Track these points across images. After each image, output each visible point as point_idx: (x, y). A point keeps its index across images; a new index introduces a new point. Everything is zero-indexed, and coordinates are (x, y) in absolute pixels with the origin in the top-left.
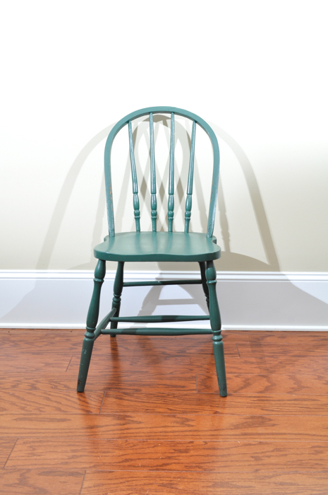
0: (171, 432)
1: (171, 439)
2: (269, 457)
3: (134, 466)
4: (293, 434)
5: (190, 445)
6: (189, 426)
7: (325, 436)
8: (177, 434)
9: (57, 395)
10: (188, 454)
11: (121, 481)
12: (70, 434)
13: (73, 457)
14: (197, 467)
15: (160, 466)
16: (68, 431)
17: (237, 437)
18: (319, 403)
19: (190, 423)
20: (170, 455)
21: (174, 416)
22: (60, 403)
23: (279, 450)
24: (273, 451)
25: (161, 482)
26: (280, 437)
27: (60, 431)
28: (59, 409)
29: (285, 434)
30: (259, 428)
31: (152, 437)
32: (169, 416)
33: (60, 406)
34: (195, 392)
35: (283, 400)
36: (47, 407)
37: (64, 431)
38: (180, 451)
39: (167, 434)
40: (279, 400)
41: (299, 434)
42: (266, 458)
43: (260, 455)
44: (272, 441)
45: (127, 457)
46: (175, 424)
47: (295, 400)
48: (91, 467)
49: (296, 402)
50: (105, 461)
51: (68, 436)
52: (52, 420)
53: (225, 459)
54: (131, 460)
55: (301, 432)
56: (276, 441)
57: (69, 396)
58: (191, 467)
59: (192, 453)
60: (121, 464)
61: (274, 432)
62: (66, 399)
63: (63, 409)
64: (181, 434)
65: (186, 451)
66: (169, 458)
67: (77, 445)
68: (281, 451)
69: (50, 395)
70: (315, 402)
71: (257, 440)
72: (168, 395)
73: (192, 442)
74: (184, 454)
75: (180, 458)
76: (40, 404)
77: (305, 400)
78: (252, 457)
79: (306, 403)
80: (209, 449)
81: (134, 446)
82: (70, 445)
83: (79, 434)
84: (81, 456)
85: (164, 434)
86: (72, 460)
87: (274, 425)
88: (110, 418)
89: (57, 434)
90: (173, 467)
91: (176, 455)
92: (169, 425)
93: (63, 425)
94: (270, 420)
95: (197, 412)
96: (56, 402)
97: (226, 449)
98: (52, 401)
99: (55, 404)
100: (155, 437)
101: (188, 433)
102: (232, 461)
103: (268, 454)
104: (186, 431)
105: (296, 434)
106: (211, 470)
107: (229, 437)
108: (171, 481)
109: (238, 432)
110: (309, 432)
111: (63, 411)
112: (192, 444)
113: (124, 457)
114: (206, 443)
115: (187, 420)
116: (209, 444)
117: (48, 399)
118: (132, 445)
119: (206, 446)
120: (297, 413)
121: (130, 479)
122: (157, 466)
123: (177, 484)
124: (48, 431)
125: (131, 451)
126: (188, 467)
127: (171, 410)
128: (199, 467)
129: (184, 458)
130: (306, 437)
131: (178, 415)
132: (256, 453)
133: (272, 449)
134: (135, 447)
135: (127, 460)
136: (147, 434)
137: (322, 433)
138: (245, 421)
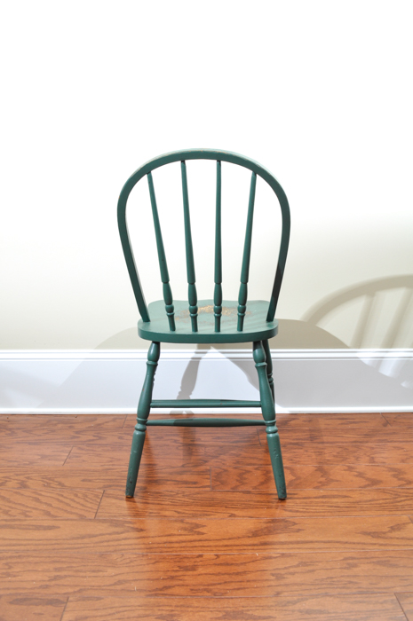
0: (177, 542)
1: (176, 551)
2: (293, 574)
3: (128, 591)
4: (322, 542)
5: (198, 560)
6: (199, 533)
7: (358, 543)
8: (184, 544)
9: (48, 495)
10: (195, 573)
11: (110, 611)
12: (56, 546)
13: (56, 578)
14: (205, 590)
15: (161, 590)
16: (54, 542)
17: (255, 548)
18: (351, 500)
19: (200, 530)
20: (173, 574)
21: (182, 521)
22: (50, 505)
23: (305, 564)
24: (298, 566)
25: (159, 613)
26: (306, 546)
27: (45, 542)
28: (48, 514)
29: (312, 542)
30: (280, 535)
31: (154, 550)
32: (176, 521)
33: (49, 509)
34: (208, 489)
35: (309, 498)
36: (34, 511)
37: (49, 542)
38: (186, 569)
39: (172, 545)
40: (305, 498)
41: (329, 542)
42: (289, 576)
43: (282, 572)
44: (297, 551)
45: (121, 578)
46: (183, 532)
47: (323, 497)
48: (75, 592)
49: (324, 500)
50: (93, 584)
51: (54, 549)
52: (38, 528)
53: (240, 578)
54: (126, 581)
55: (330, 539)
56: (301, 551)
57: (62, 496)
58: (198, 590)
59: (200, 570)
60: (113, 588)
61: (299, 539)
62: (58, 500)
63: (52, 513)
64: (189, 544)
65: (194, 568)
66: (172, 578)
67: (62, 562)
68: (307, 566)
69: (41, 495)
70: (346, 499)
71: (278, 551)
72: (178, 494)
73: (201, 556)
74: (190, 573)
75: (186, 578)
76: (27, 507)
77: (334, 497)
78: (273, 575)
79: (335, 500)
80: (221, 564)
81: (131, 562)
82: (54, 562)
83: (67, 546)
84: (66, 576)
85: (169, 545)
86: (53, 583)
87: (299, 530)
88: (105, 525)
89: (41, 547)
90: (176, 590)
91: (180, 573)
92: (175, 532)
93: (50, 534)
94: (295, 524)
95: (209, 515)
96: (46, 503)
97: (242, 564)
98: (41, 502)
99: (44, 507)
100: (158, 550)
101: (197, 544)
102: (248, 581)
103: (291, 570)
104: (195, 541)
105: (325, 542)
106: (223, 594)
107: (245, 547)
108: (172, 611)
109: (256, 541)
110: (340, 539)
111: (53, 516)
112: (201, 559)
113: (117, 578)
114: (218, 556)
115: (197, 526)
116: (221, 557)
117: (37, 500)
118: (128, 561)
119: (218, 561)
120: (326, 514)
121: (121, 609)
122: (157, 589)
123: (179, 615)
124: (30, 542)
125: (127, 570)
126: (194, 591)
127: (179, 513)
128: (208, 591)
129: (190, 578)
130: (337, 545)
131: (187, 520)
132: (277, 569)
133: (297, 563)
134: (132, 564)
135: (120, 582)
136: (148, 546)
137: (356, 540)
138: (265, 525)
